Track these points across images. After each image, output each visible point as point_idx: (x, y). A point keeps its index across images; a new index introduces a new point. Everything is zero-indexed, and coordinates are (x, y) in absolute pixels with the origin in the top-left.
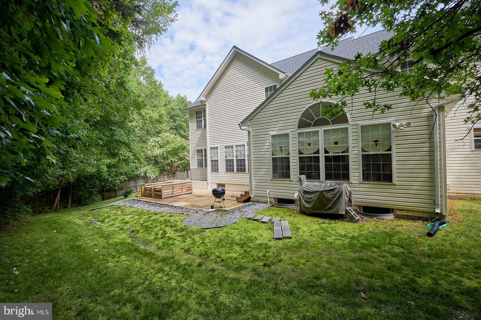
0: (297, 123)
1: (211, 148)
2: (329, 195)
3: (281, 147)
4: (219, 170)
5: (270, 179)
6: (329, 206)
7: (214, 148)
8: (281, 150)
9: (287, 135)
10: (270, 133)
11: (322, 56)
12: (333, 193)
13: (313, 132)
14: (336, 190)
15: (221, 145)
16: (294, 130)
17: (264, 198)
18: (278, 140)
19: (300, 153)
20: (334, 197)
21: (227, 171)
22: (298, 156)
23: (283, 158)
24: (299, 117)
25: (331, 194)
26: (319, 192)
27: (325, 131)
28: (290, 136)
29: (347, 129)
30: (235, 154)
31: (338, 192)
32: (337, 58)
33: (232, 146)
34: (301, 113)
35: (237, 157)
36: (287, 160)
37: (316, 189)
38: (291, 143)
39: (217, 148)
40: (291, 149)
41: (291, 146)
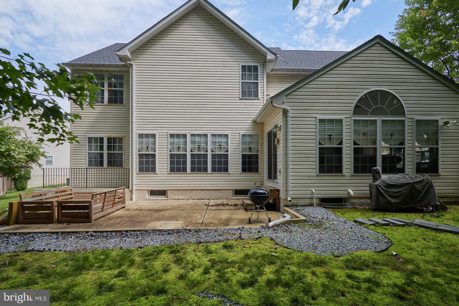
0: (352, 109)
1: (141, 136)
2: (418, 187)
3: (331, 135)
4: (157, 170)
5: (314, 174)
6: (419, 198)
7: (147, 136)
8: (330, 138)
9: (340, 121)
10: (317, 116)
11: (381, 41)
12: (422, 184)
13: (370, 120)
14: (424, 181)
15: (161, 131)
16: (348, 116)
17: (305, 200)
18: (327, 126)
19: (355, 143)
20: (423, 188)
21: (172, 170)
22: (353, 146)
23: (333, 148)
24: (355, 102)
25: (420, 185)
26: (411, 184)
27: (383, 120)
28: (344, 123)
29: (403, 121)
30: (189, 146)
31: (427, 183)
32: (398, 49)
33: (185, 136)
34: (358, 98)
35: (191, 151)
36: (339, 151)
37: (406, 181)
38: (344, 131)
39: (154, 136)
40: (344, 138)
41: (344, 134)
